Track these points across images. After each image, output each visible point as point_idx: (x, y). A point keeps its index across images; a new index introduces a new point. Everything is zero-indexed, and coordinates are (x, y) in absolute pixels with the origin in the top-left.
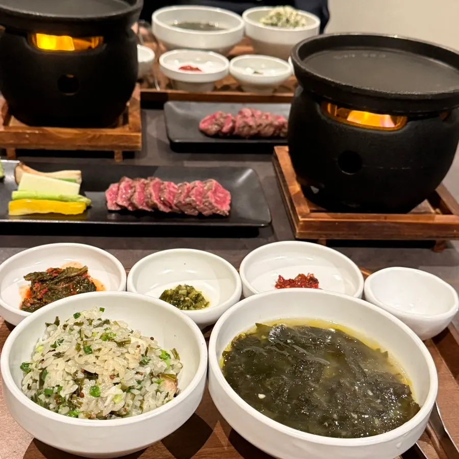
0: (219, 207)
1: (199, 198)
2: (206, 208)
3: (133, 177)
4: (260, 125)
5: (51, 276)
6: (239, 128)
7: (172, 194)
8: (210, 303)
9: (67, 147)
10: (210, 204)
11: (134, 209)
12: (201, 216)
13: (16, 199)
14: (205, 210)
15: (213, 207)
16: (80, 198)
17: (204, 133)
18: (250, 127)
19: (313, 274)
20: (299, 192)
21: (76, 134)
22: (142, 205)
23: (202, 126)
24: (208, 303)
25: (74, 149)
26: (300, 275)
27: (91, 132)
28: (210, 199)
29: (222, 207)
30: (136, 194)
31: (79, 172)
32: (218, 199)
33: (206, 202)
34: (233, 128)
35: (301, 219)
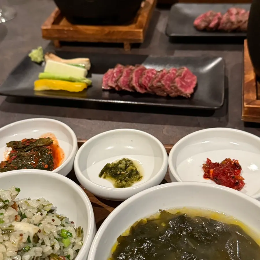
0: (183, 90)
1: (168, 82)
2: (172, 91)
3: (125, 64)
4: (241, 21)
5: (25, 144)
6: (223, 23)
7: (148, 79)
8: (143, 178)
9: (92, 40)
10: (176, 88)
11: (120, 90)
12: (168, 98)
13: (42, 78)
14: (171, 93)
15: (178, 91)
16: (84, 79)
17: (197, 28)
18: (232, 23)
19: (237, 161)
20: (252, 80)
21: (97, 31)
22: (125, 87)
23: (196, 22)
24: (142, 177)
25: (97, 41)
26: (226, 160)
27: (107, 29)
28: (176, 84)
29: (186, 90)
30: (122, 77)
31: (87, 59)
32: (184, 84)
33: (173, 86)
34: (218, 24)
35: (246, 106)
